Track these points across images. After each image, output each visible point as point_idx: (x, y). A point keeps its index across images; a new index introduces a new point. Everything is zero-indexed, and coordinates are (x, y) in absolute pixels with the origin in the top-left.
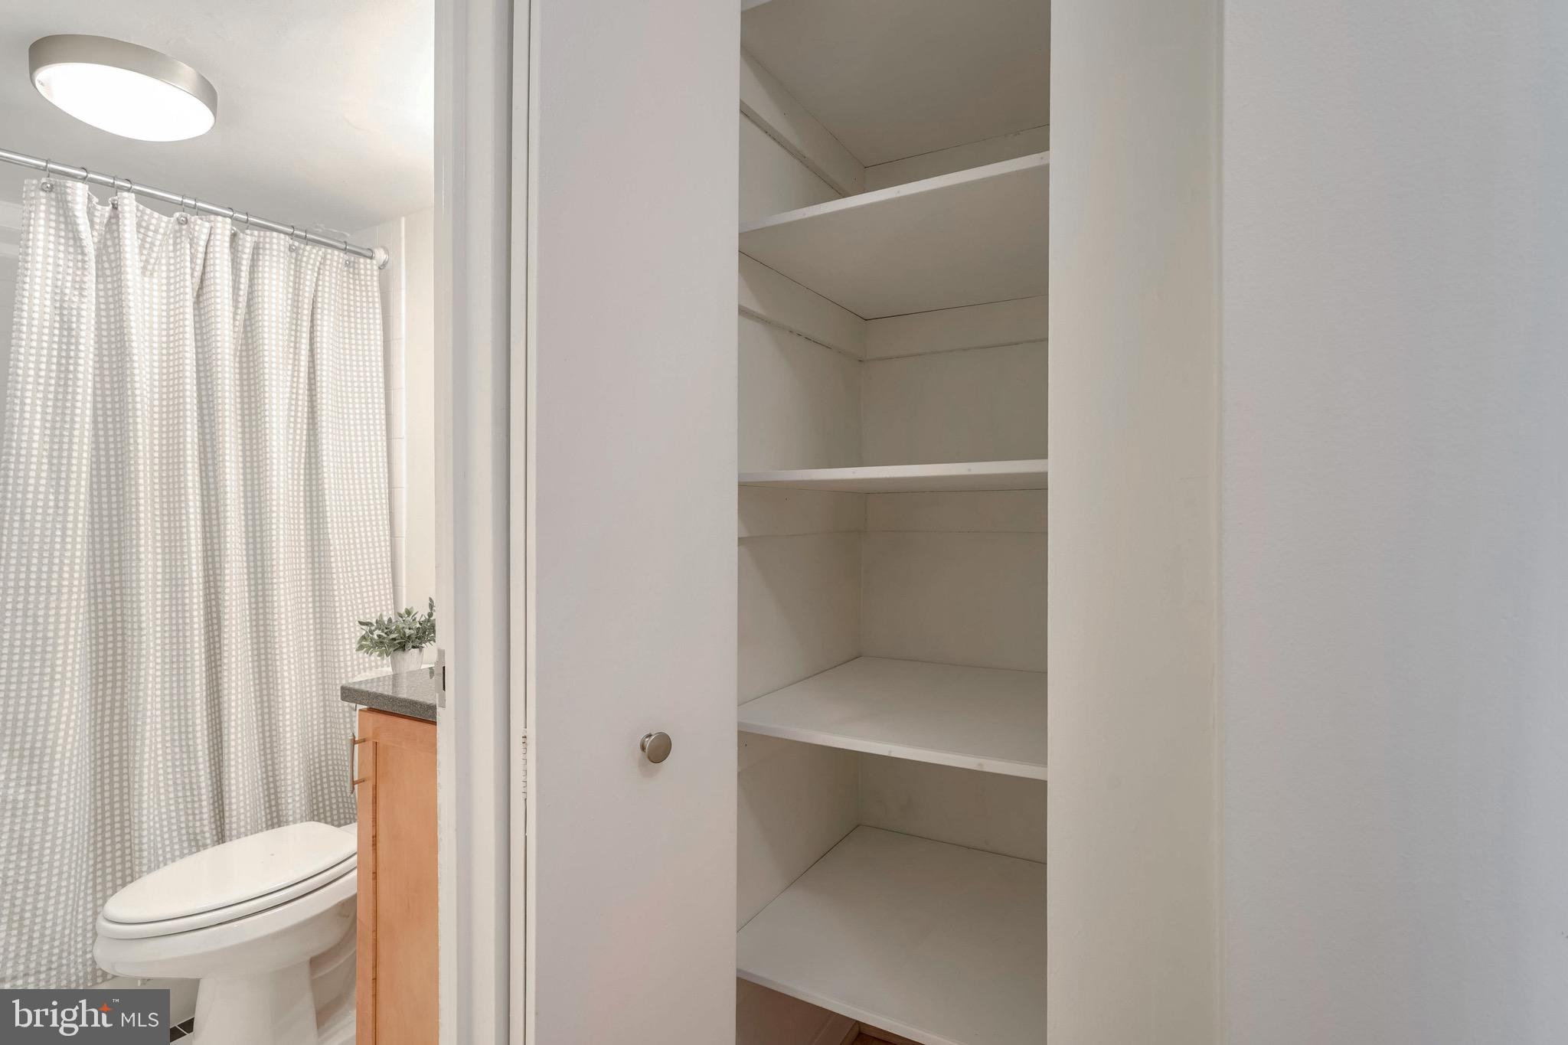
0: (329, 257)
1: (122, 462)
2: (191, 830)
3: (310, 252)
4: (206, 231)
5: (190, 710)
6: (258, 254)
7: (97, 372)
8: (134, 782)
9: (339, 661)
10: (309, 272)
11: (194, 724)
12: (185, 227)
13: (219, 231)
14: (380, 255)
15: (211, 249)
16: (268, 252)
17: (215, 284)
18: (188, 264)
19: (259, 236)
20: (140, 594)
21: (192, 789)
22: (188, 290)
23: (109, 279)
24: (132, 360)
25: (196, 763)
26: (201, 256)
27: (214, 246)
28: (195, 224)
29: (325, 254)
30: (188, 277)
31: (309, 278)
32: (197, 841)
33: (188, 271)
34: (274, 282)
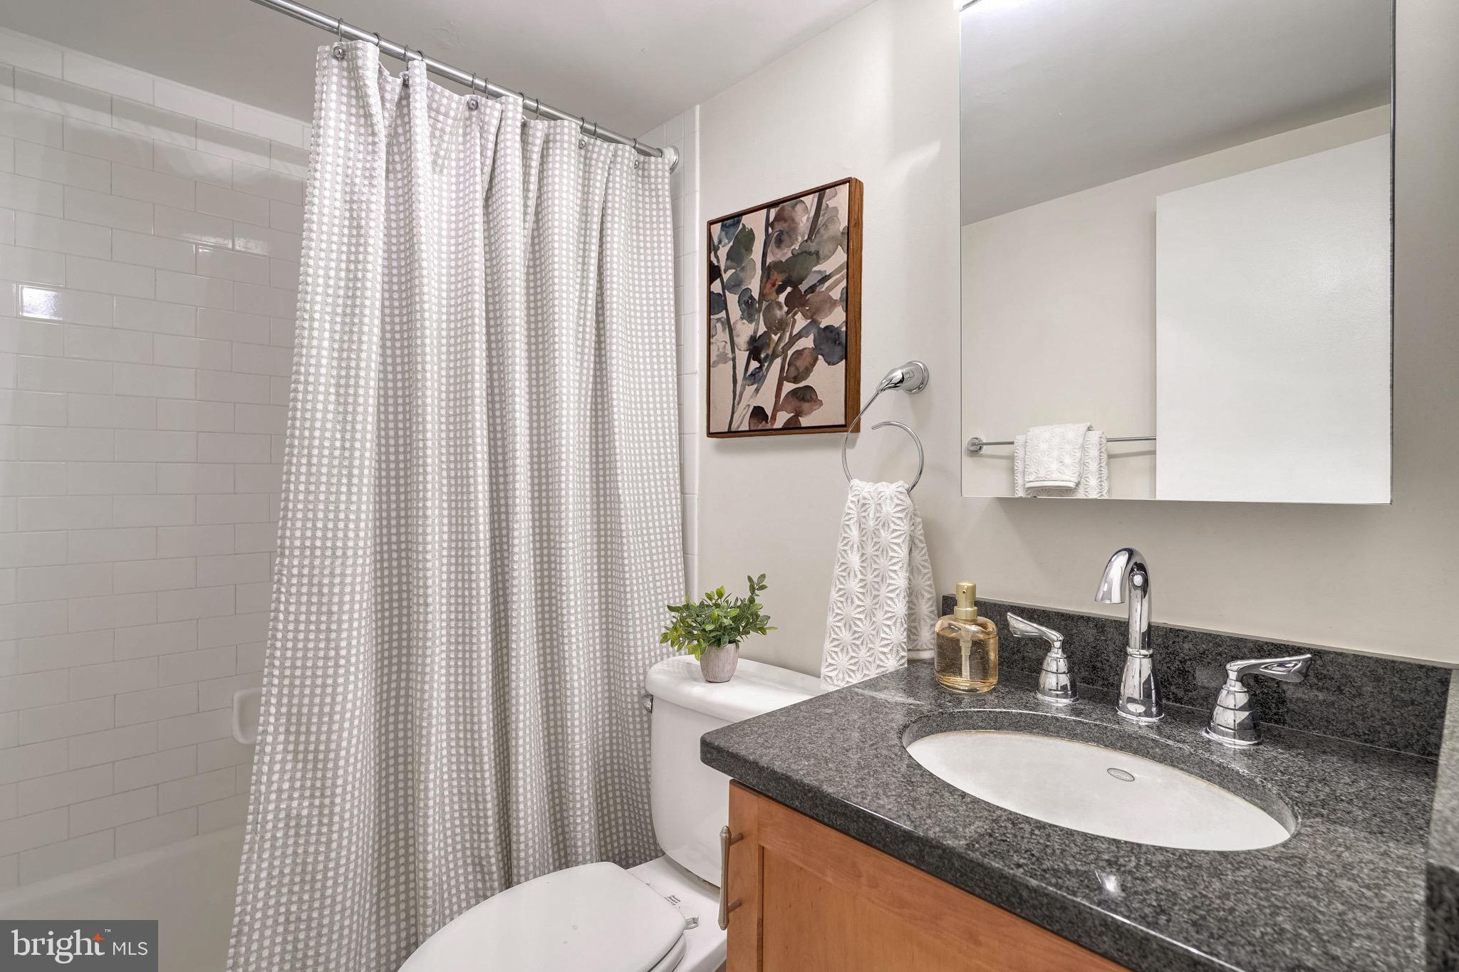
0: (620, 153)
1: (409, 396)
2: (476, 852)
3: (601, 148)
4: (497, 114)
5: (475, 704)
6: (548, 149)
7: (386, 279)
8: (420, 800)
9: (629, 646)
10: (599, 171)
11: (480, 722)
12: (475, 113)
13: (510, 114)
14: (671, 156)
15: (501, 137)
16: (558, 145)
17: (506, 179)
18: (478, 156)
19: (549, 127)
20: (427, 561)
21: (477, 801)
22: (478, 187)
23: (399, 176)
24: (421, 267)
25: (482, 771)
26: (491, 146)
27: (506, 132)
28: (486, 106)
29: (616, 151)
30: (478, 172)
31: (599, 177)
32: (482, 866)
33: (478, 164)
34: (565, 181)
